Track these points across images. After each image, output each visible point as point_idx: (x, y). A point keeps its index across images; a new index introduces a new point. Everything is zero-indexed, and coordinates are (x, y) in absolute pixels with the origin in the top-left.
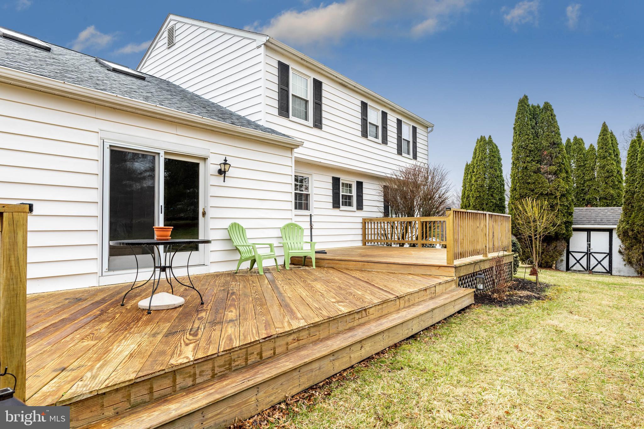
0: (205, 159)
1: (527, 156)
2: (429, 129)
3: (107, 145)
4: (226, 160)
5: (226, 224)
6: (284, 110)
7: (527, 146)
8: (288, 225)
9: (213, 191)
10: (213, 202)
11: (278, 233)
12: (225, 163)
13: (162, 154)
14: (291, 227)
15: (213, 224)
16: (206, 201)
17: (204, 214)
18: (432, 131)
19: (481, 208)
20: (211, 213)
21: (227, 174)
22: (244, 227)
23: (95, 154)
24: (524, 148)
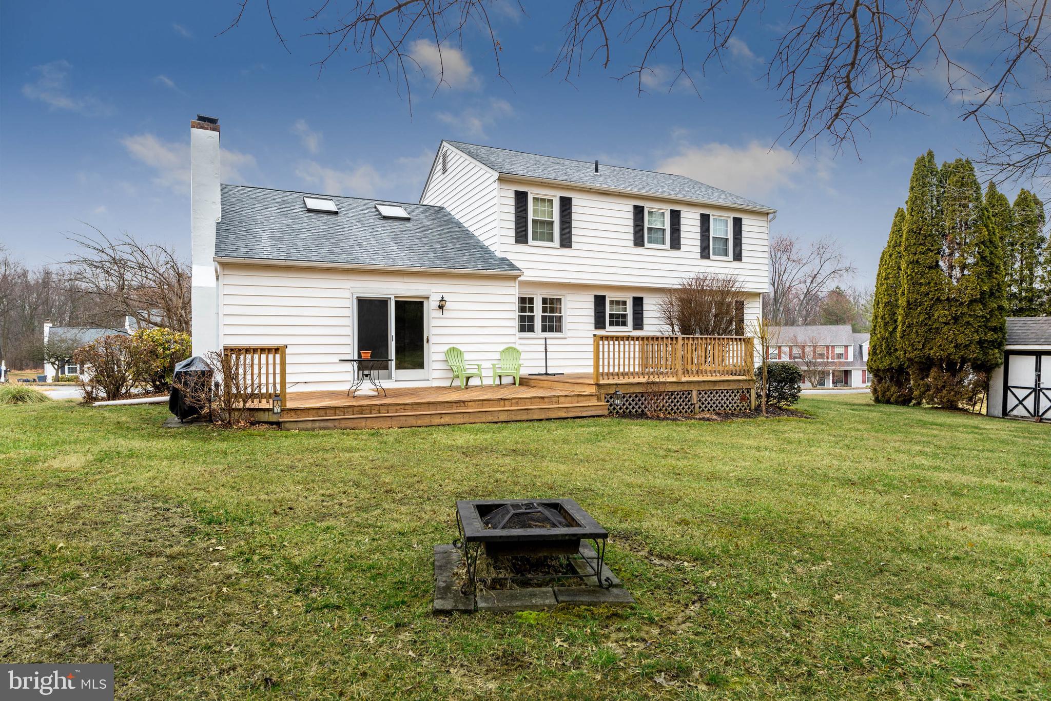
0: (428, 298)
1: (921, 244)
2: (771, 216)
3: (355, 297)
4: (443, 298)
5: (445, 348)
6: (521, 237)
7: (921, 229)
8: (508, 349)
9: (434, 323)
10: (434, 331)
11: (497, 356)
12: (442, 300)
13: (393, 298)
14: (511, 351)
15: (434, 348)
16: (428, 331)
17: (428, 341)
18: (774, 218)
19: (891, 319)
20: (433, 340)
21: (444, 308)
22: (463, 350)
23: (348, 303)
24: (915, 232)
